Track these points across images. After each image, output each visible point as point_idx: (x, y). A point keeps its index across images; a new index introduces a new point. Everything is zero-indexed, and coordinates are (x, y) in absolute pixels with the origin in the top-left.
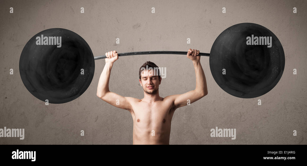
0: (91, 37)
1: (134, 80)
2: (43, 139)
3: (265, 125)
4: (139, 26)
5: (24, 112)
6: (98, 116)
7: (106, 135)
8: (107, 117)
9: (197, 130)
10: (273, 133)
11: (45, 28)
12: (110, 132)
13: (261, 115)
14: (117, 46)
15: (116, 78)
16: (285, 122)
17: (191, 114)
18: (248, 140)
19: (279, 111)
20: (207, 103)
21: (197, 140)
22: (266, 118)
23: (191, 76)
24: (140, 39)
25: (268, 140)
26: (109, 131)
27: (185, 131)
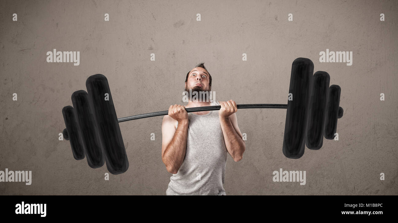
0: (119, 38)
1: (176, 95)
2: (55, 173)
3: (348, 155)
4: (183, 24)
5: (30, 138)
6: (128, 143)
7: (139, 168)
8: (140, 144)
9: (259, 161)
10: (359, 165)
11: (58, 26)
12: (144, 164)
13: (343, 142)
14: (153, 50)
15: (151, 92)
16: (375, 150)
17: (250, 141)
18: (325, 174)
19: (367, 136)
20: (272, 125)
21: (258, 174)
22: (350, 145)
23: (251, 90)
24: (184, 41)
25: (352, 175)
26: (142, 162)
27: (243, 163)
